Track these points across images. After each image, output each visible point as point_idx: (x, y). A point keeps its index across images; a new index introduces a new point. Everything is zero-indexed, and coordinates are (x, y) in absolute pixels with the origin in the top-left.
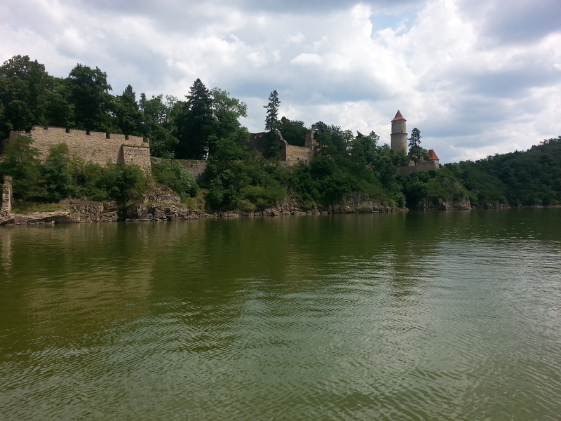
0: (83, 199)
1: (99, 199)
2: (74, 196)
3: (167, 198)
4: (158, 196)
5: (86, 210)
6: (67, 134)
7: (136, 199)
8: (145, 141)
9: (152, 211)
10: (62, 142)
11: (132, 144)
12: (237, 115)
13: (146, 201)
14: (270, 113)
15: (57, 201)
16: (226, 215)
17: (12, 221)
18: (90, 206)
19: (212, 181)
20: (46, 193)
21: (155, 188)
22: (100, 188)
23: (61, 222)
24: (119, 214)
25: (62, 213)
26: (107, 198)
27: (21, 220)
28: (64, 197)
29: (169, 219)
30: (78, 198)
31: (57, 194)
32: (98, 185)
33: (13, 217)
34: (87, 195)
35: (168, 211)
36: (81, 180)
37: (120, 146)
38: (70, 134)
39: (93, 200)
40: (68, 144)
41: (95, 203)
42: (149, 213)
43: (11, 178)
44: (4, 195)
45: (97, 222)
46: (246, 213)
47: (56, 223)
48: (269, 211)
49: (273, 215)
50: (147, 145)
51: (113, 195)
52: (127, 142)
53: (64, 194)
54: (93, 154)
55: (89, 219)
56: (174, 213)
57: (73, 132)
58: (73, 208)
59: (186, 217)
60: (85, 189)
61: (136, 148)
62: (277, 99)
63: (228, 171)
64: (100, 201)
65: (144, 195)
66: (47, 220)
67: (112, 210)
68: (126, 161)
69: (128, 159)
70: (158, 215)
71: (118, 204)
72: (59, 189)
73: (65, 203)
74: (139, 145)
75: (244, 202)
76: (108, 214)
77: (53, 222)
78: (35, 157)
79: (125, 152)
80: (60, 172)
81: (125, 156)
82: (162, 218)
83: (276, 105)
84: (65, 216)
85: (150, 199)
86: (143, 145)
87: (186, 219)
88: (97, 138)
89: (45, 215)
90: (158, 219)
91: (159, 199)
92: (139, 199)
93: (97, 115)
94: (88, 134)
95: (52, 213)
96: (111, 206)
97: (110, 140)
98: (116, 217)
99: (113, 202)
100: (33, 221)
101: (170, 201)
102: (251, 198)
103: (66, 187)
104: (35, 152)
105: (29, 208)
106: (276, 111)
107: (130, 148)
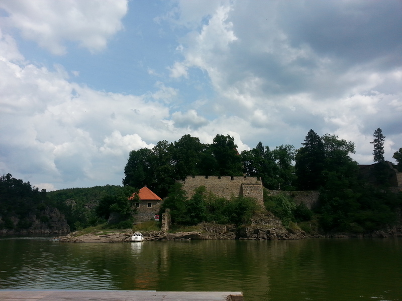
0: (212, 223)
1: (223, 223)
2: (206, 221)
3: (269, 222)
4: (262, 220)
5: (213, 231)
6: (206, 179)
7: (247, 222)
8: (258, 179)
9: (256, 231)
10: (203, 185)
11: (249, 182)
12: (346, 152)
13: (253, 224)
14: (376, 147)
15: (196, 224)
16: (337, 236)
17: (165, 238)
18: (216, 228)
19: (323, 207)
20: (188, 219)
21: (260, 214)
22: (224, 215)
23: (195, 239)
24: (236, 234)
25: (196, 232)
26: (229, 222)
27: (171, 237)
28: (200, 221)
29: (269, 239)
30: (209, 222)
31: (196, 219)
32: (223, 213)
33: (166, 235)
34: (215, 220)
35: (268, 232)
36: (212, 209)
37: (240, 185)
38: (208, 179)
39: (219, 223)
40: (207, 186)
41: (220, 225)
42: (254, 233)
43: (169, 210)
44: (163, 220)
45: (220, 239)
46: (355, 235)
47: (192, 239)
48: (378, 232)
49: (381, 237)
50: (260, 182)
51: (233, 220)
52: (245, 182)
53: (201, 219)
54: (223, 191)
55: (215, 237)
56: (273, 234)
57: (210, 177)
58: (205, 229)
59: (285, 238)
60: (214, 215)
61: (252, 185)
62: (381, 135)
63: (337, 198)
64: (224, 224)
65: (252, 220)
66: (186, 237)
67: (232, 231)
68: (244, 195)
69: (246, 193)
70: (261, 235)
71: (237, 226)
72: (197, 216)
73: (200, 225)
74: (254, 182)
75: (351, 224)
76: (228, 234)
77: (190, 239)
78: (184, 196)
79: (243, 189)
80: (197, 204)
81: (244, 191)
82: (263, 238)
83: (382, 140)
84: (197, 235)
85: (256, 222)
86: (256, 182)
87: (284, 239)
88: (225, 180)
89: (185, 234)
90: (260, 239)
91: (263, 223)
92: (248, 223)
93: (227, 165)
94: (219, 178)
95: (189, 233)
96: (231, 228)
97: (234, 181)
98: (234, 236)
99: (233, 225)
100: (178, 238)
101: (272, 224)
102: (359, 222)
103: (201, 215)
104: (184, 192)
105: (178, 229)
106: (382, 145)
107: (247, 185)
